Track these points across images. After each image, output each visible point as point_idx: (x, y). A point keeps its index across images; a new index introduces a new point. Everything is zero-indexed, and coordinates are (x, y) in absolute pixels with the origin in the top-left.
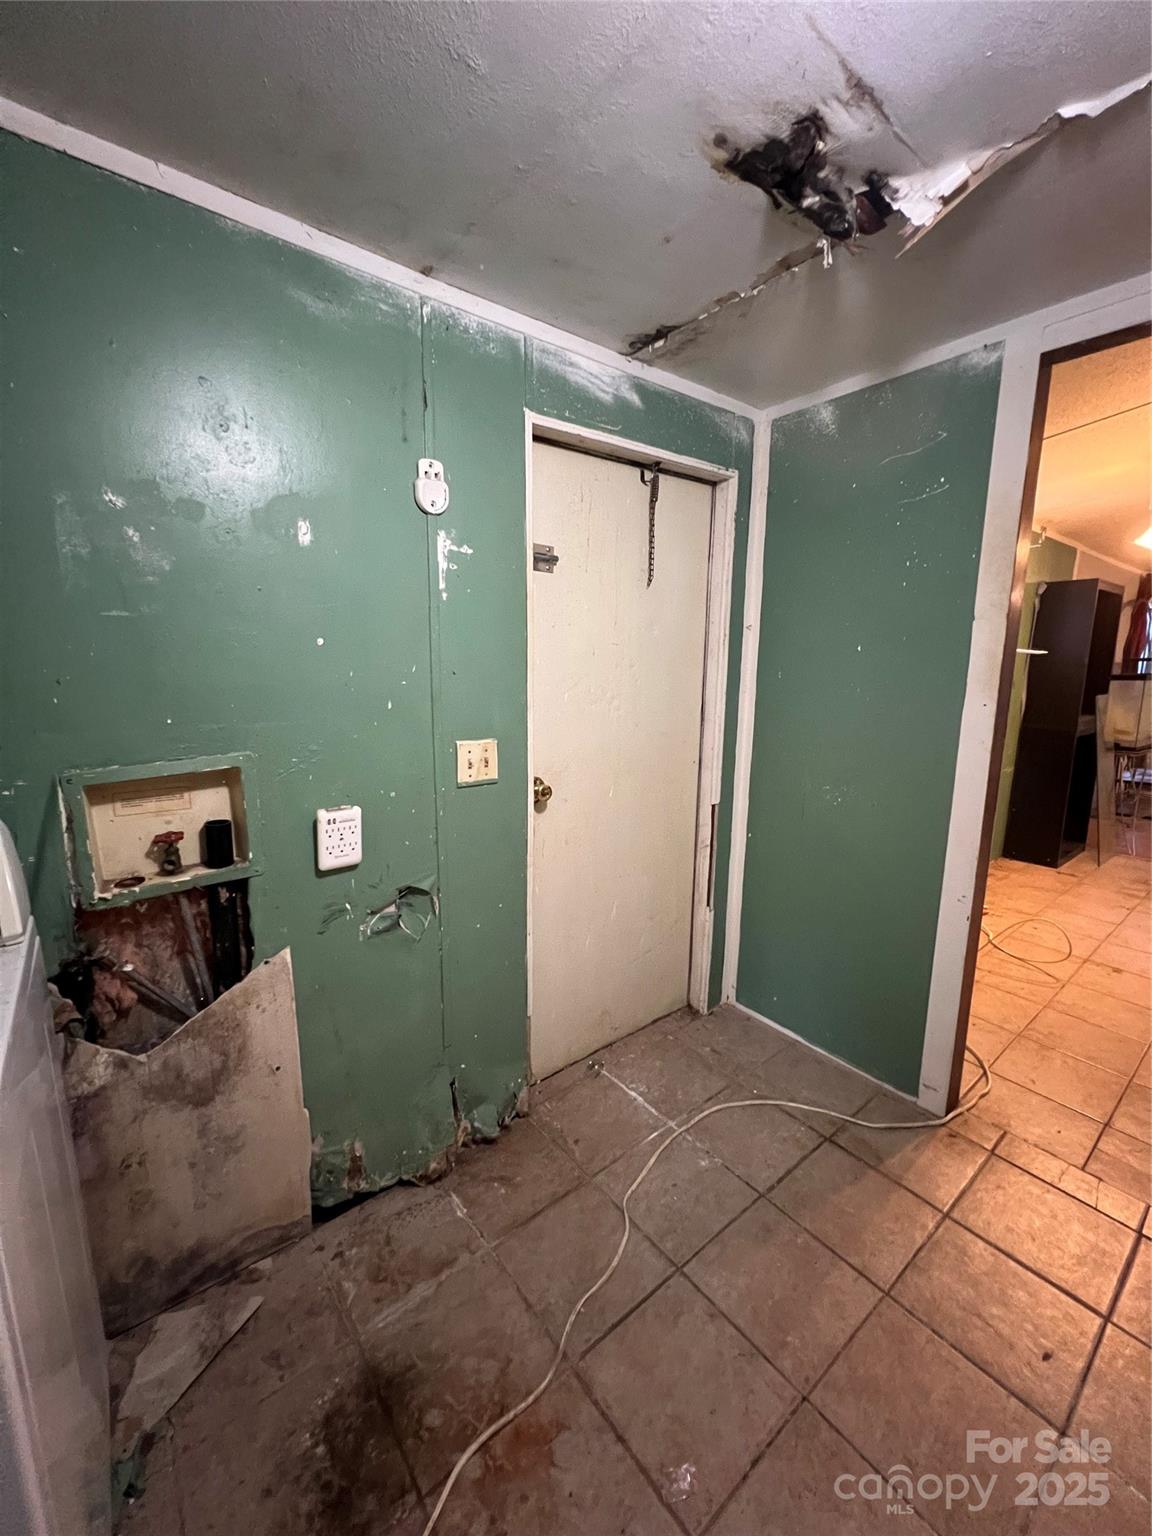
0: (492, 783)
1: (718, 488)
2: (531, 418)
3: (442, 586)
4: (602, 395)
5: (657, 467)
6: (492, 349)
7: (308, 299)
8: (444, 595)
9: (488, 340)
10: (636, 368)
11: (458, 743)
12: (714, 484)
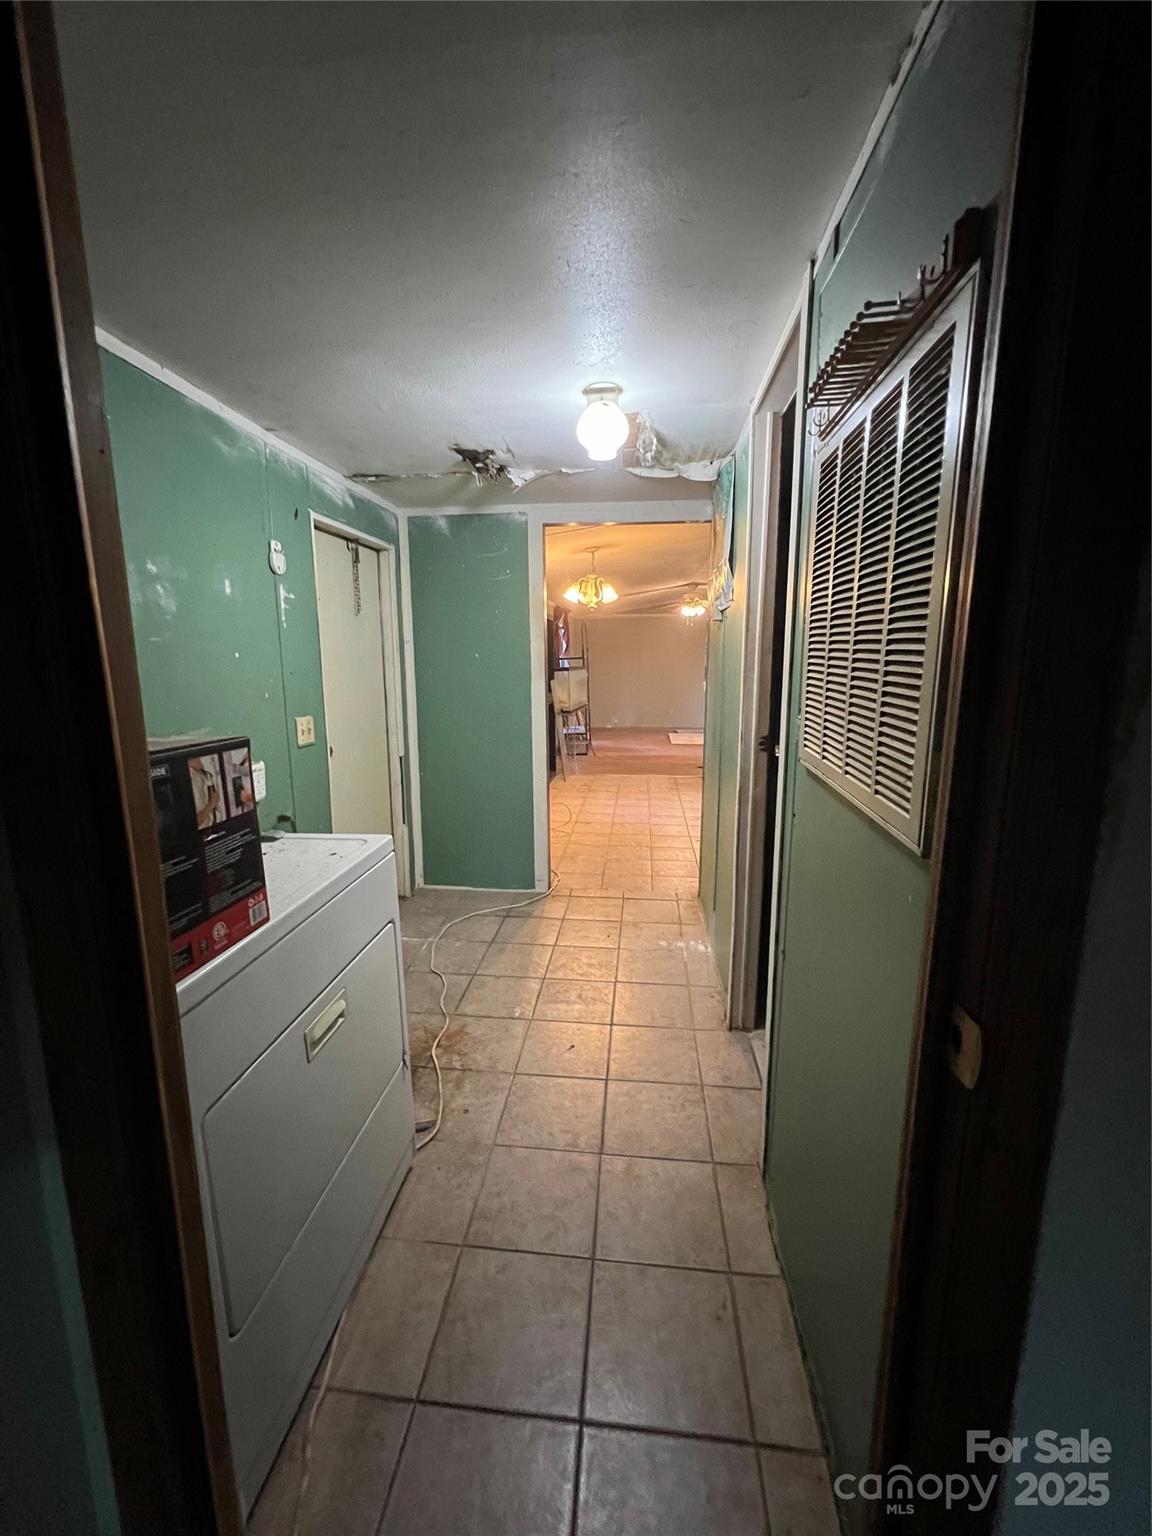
0: (311, 745)
1: (381, 554)
2: (314, 515)
3: (283, 619)
4: (337, 500)
5: (356, 541)
6: (294, 474)
7: (221, 444)
8: (285, 625)
9: (292, 468)
10: (350, 484)
11: (297, 719)
12: (378, 551)
